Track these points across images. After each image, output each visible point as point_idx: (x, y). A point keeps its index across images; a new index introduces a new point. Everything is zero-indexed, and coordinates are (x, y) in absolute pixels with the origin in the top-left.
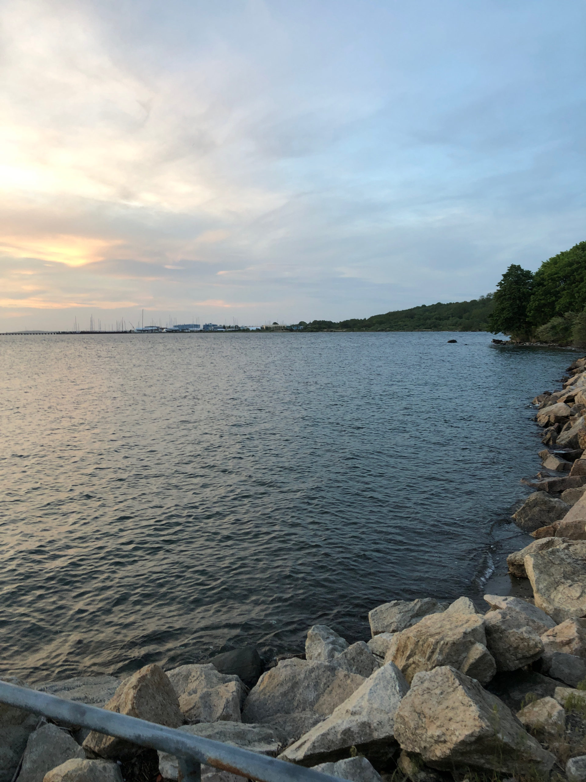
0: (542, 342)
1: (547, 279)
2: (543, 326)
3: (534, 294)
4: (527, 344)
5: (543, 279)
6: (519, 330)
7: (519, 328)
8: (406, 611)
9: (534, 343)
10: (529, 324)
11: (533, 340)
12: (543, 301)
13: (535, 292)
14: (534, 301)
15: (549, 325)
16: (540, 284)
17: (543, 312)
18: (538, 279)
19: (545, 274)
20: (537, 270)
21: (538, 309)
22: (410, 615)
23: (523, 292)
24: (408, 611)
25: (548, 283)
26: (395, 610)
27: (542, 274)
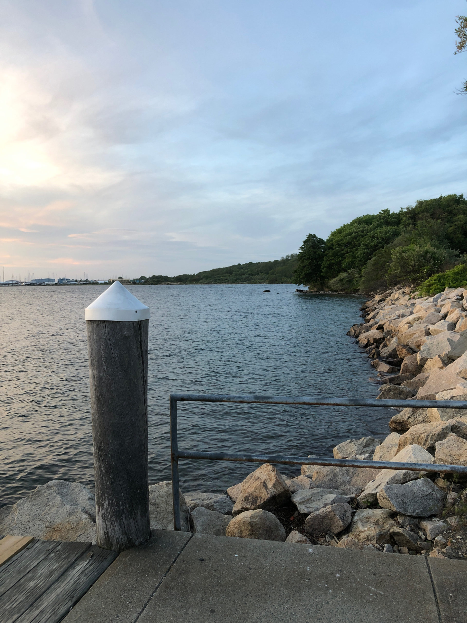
0: (333, 291)
1: (335, 244)
2: (334, 279)
3: (326, 255)
4: (322, 292)
5: (332, 245)
6: (316, 282)
7: (316, 281)
8: (359, 445)
9: (327, 291)
10: (323, 278)
11: (326, 289)
12: (333, 261)
13: (328, 254)
14: (327, 261)
15: (337, 278)
16: (330, 248)
17: (332, 268)
18: (329, 244)
19: (334, 241)
20: (327, 238)
21: (330, 267)
22: (362, 446)
23: (319, 254)
24: (360, 444)
25: (336, 248)
26: (352, 444)
27: (331, 241)
